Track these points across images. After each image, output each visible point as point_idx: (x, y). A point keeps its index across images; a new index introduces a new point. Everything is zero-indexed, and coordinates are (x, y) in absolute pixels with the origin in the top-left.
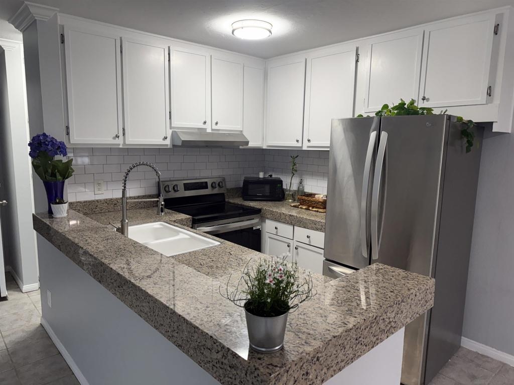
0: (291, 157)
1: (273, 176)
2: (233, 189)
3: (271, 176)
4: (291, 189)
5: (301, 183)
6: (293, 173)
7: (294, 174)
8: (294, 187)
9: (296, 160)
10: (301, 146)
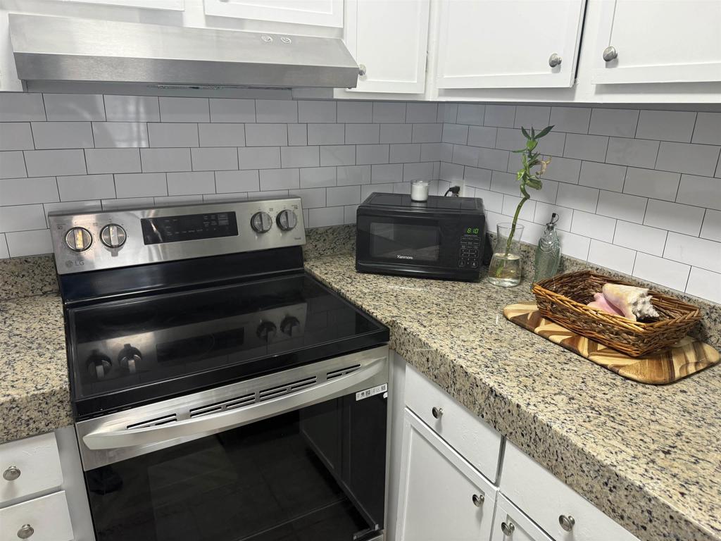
0: (524, 131)
1: (464, 194)
2: (333, 230)
3: (456, 190)
4: (515, 238)
5: (550, 227)
6: (524, 191)
7: (527, 197)
8: (528, 234)
9: (543, 145)
10: (567, 84)
